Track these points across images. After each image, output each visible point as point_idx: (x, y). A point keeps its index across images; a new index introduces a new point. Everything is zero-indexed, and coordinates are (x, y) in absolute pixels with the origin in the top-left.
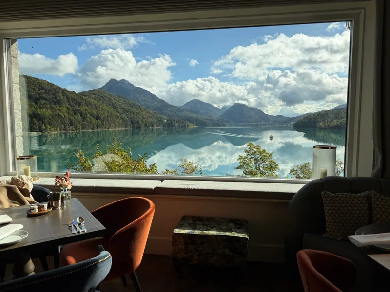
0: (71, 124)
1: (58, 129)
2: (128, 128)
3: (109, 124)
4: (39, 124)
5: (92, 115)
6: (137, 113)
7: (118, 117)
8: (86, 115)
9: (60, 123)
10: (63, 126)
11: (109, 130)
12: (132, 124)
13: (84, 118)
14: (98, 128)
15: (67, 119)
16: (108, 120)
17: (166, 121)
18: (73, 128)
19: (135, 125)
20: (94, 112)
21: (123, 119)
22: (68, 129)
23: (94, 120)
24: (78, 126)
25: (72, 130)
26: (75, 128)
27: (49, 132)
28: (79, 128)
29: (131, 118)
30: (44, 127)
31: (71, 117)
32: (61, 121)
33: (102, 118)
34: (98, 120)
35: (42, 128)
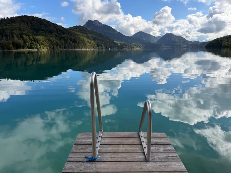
0: (57, 45)
1: (49, 48)
2: (95, 49)
3: (82, 45)
4: (36, 44)
5: (71, 40)
6: (101, 39)
7: (89, 42)
8: (68, 40)
9: (50, 44)
10: (52, 46)
11: (82, 49)
12: (98, 46)
13: (66, 41)
14: (75, 48)
15: (55, 42)
16: (81, 44)
17: (119, 45)
18: (59, 48)
19: (100, 47)
20: (73, 38)
21: (92, 43)
22: (55, 48)
23: (72, 43)
24: (62, 46)
25: (58, 49)
26: (60, 48)
27: (42, 49)
28: (63, 48)
29: (97, 43)
30: (39, 46)
31: (57, 41)
32: (51, 43)
33: (77, 42)
34: (75, 43)
35: (38, 47)
